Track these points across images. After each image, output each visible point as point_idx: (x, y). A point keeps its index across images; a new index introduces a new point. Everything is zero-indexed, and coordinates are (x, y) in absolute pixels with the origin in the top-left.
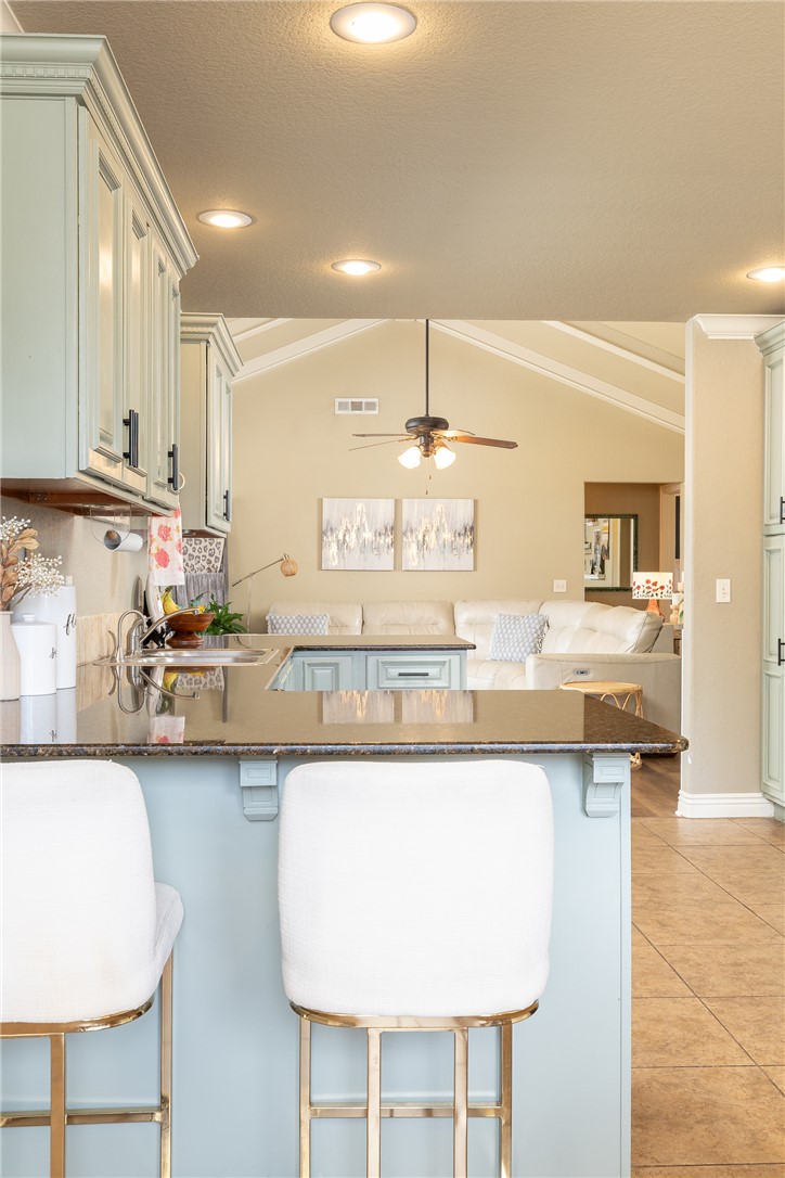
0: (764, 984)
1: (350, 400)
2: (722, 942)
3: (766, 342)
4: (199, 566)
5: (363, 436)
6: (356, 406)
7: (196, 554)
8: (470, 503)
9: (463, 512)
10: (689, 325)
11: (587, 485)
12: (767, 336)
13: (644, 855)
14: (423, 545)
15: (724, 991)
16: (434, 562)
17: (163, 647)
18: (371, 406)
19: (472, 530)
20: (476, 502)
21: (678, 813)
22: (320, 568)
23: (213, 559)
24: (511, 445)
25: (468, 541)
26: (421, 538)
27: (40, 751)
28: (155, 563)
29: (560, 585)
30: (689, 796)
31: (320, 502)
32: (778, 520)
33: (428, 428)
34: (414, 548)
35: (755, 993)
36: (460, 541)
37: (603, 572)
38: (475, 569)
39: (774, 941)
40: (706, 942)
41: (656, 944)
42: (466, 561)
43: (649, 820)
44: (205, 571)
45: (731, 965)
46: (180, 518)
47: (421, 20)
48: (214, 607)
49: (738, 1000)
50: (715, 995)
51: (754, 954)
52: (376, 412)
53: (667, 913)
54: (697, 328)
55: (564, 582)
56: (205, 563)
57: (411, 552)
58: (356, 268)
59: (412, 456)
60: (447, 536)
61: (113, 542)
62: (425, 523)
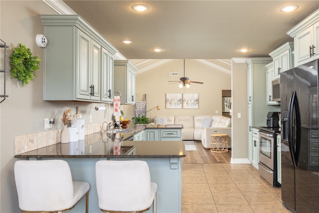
0: (231, 201)
1: (172, 73)
2: (226, 192)
3: (247, 63)
4: (140, 108)
5: (170, 81)
6: (173, 74)
7: (140, 105)
8: (197, 94)
9: (196, 96)
10: (232, 60)
11: (222, 90)
12: (247, 62)
13: (219, 172)
14: (187, 103)
15: (221, 203)
16: (190, 107)
17: (119, 128)
18: (176, 74)
19: (198, 100)
20: (199, 94)
21: (231, 163)
22: (166, 108)
23: (143, 106)
24: (202, 83)
25: (197, 102)
26: (187, 102)
27: (56, 156)
28: (115, 111)
29: (217, 112)
30: (233, 159)
31: (166, 94)
32: (249, 101)
33: (184, 80)
34: (186, 104)
35: (228, 204)
36: (195, 102)
37: (230, 108)
38: (199, 108)
39: (237, 192)
40: (223, 192)
41: (212, 192)
42: (197, 107)
43: (224, 164)
44: (142, 109)
45: (226, 197)
46: (120, 102)
47: (149, 7)
48: (143, 117)
49: (223, 205)
50: (219, 204)
51: (232, 195)
52: (178, 75)
53: (218, 185)
54: (233, 60)
55: (218, 111)
56: (142, 107)
57: (185, 105)
58: (157, 50)
59: (181, 85)
60: (193, 101)
61: (97, 109)
62: (188, 98)
